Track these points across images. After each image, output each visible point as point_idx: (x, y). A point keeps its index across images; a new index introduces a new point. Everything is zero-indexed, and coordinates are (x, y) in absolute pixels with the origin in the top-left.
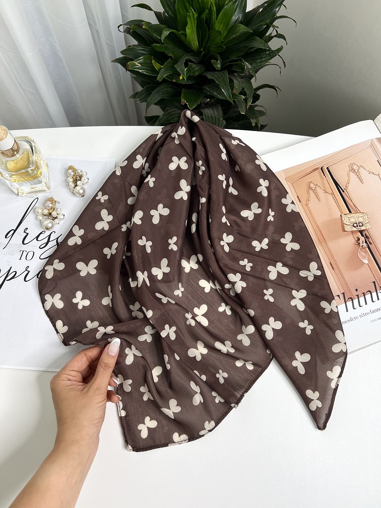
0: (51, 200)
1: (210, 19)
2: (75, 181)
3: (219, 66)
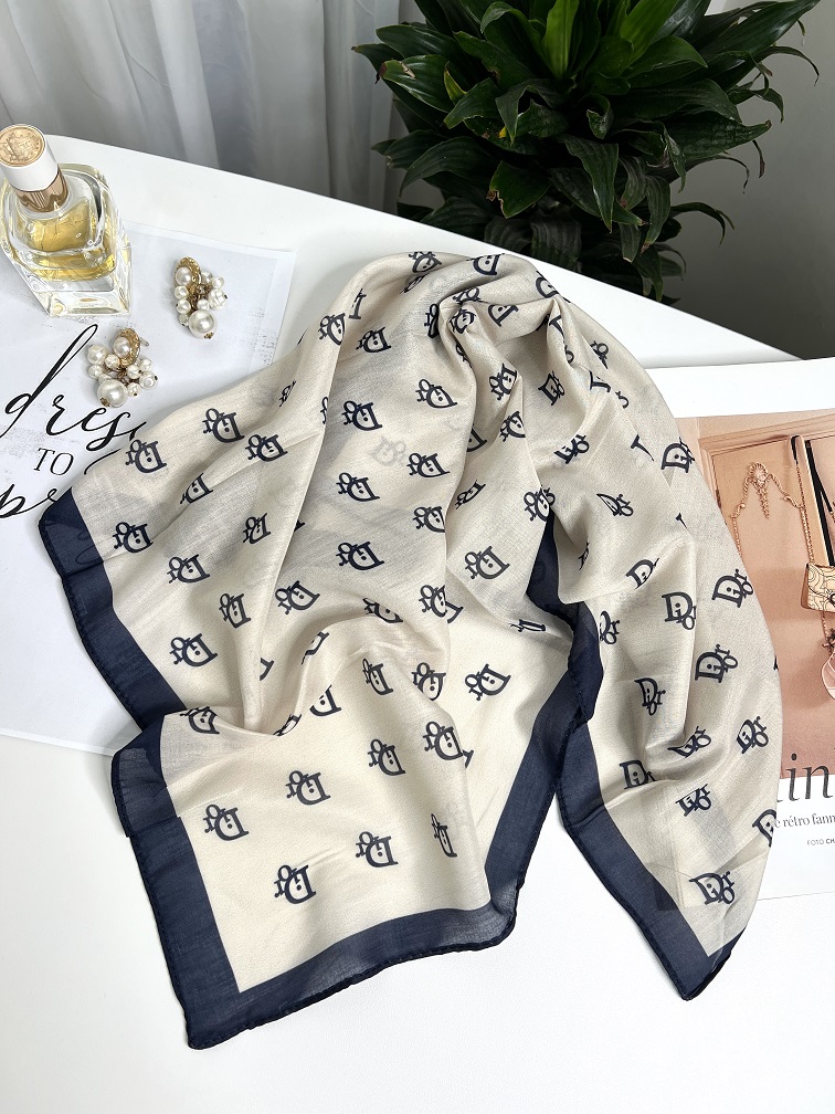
1: (614, 6)
3: (603, 129)
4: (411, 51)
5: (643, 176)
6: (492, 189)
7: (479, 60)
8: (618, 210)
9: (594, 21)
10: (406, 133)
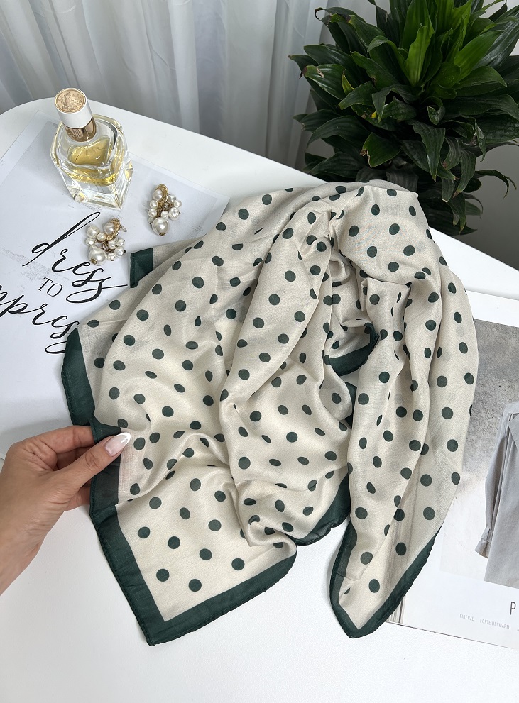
0: (116, 223)
1: (452, 45)
2: (160, 209)
3: (437, 119)
4: (324, 61)
5: (459, 150)
6: (364, 149)
8: (441, 169)
9: (439, 52)
10: (315, 110)
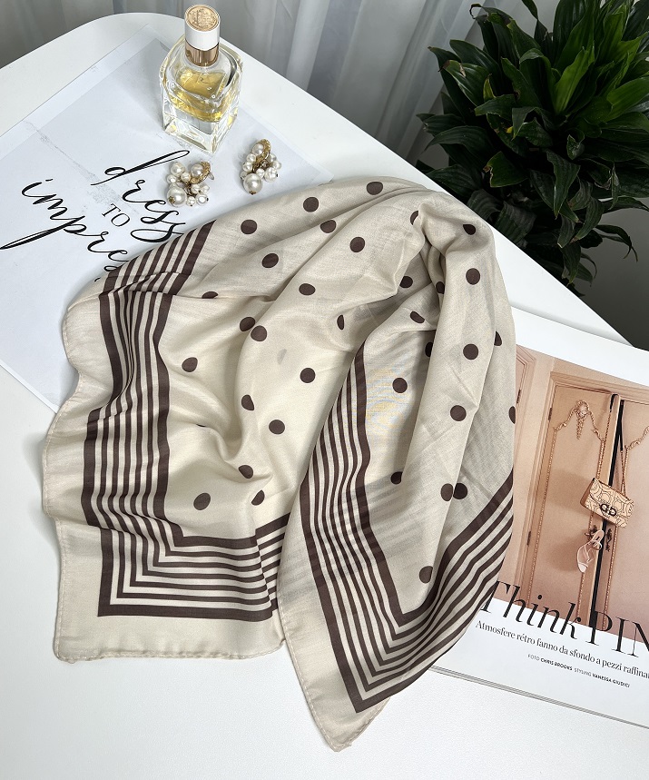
0: (206, 167)
1: (609, 79)
2: (256, 166)
4: (468, 60)
5: (589, 195)
6: (489, 165)
7: (510, 82)
8: (566, 208)
9: (593, 84)
10: (442, 113)
